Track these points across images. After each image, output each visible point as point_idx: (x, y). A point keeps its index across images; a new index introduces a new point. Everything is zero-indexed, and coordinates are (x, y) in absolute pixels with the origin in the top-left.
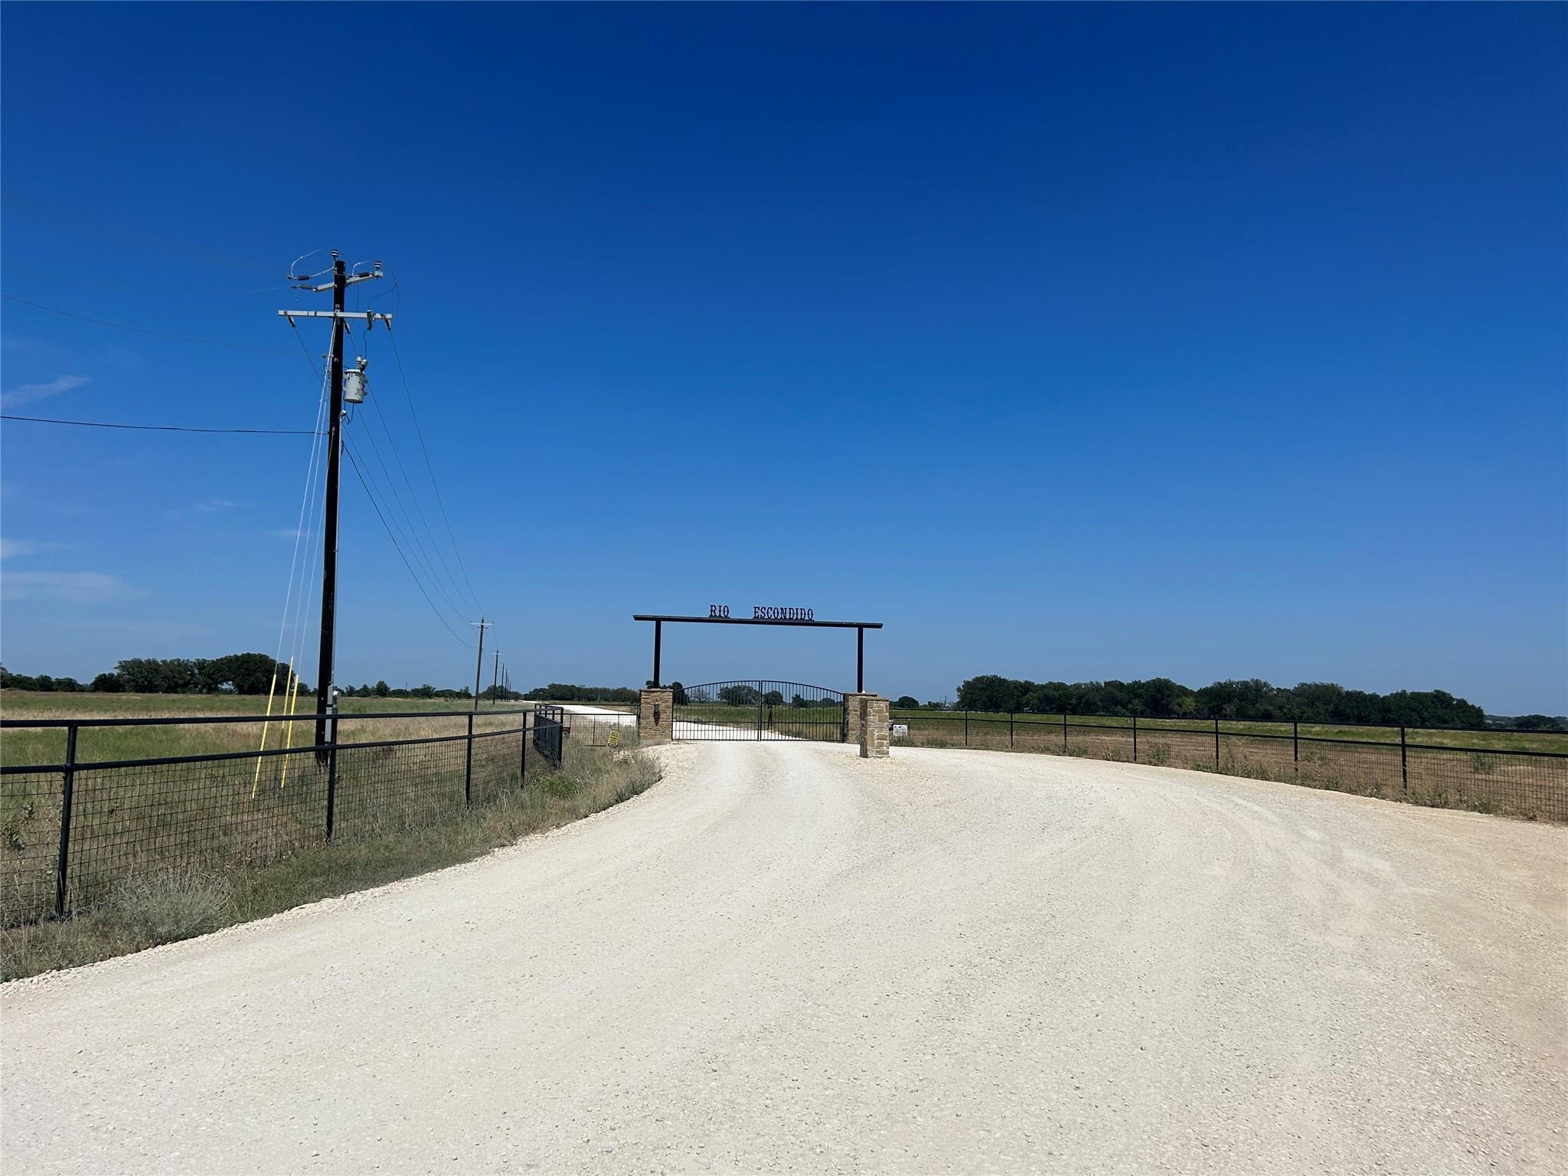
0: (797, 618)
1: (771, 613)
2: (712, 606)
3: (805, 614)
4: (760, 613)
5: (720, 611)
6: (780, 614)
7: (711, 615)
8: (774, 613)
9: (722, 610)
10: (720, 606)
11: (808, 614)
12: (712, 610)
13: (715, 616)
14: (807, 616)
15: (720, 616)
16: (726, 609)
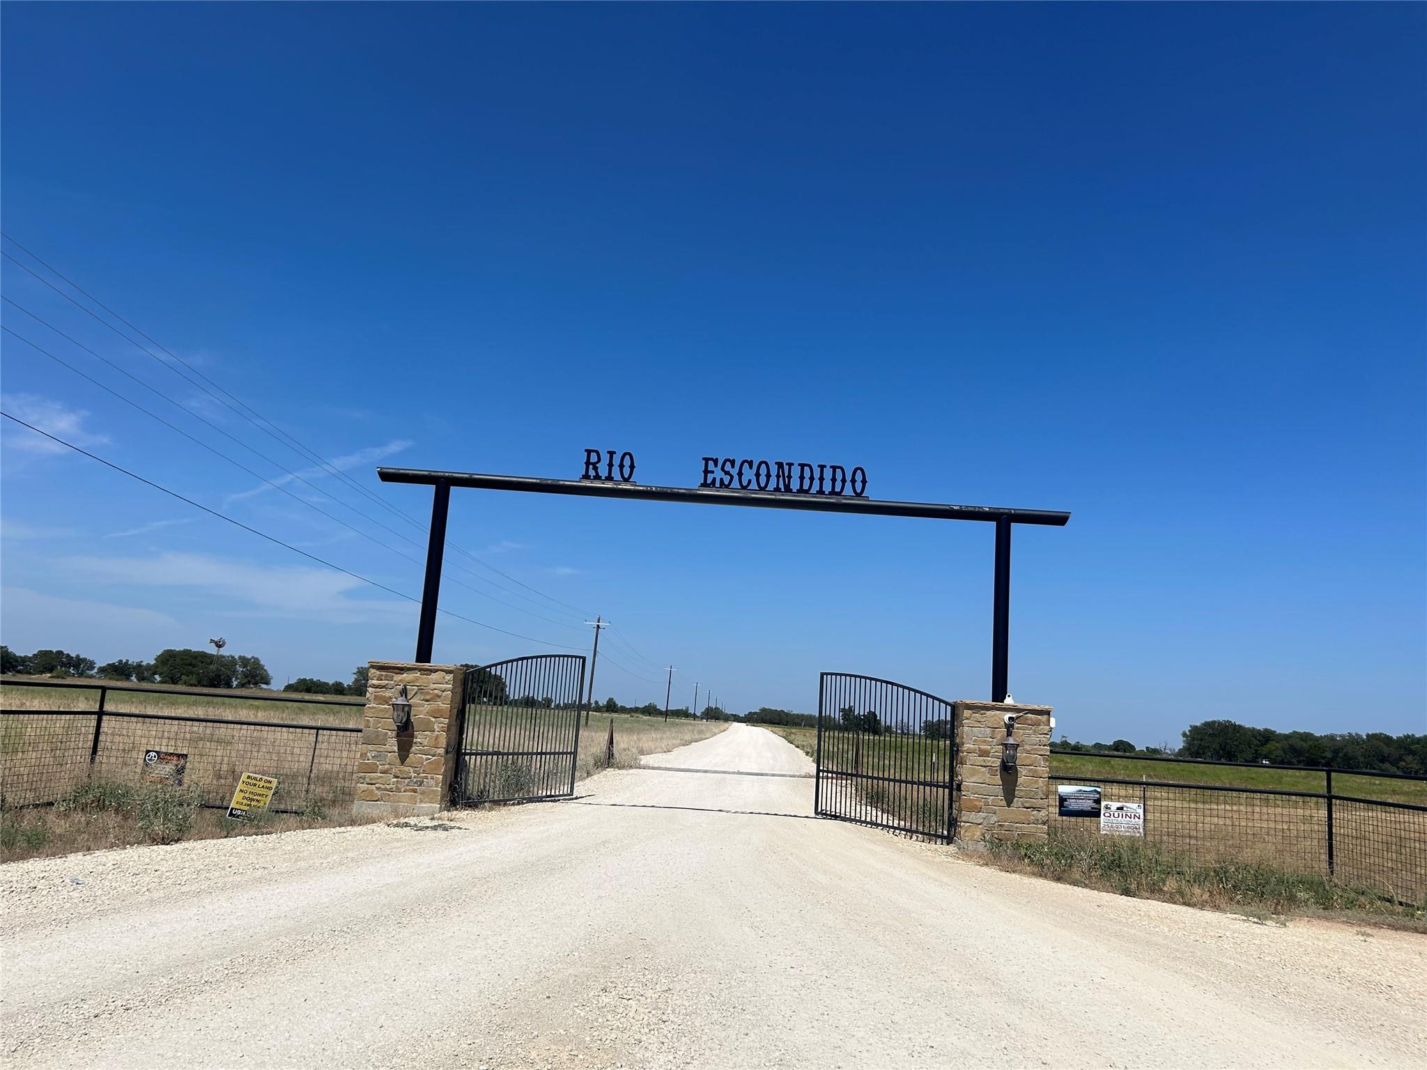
0: (821, 492)
1: (749, 474)
2: (589, 452)
3: (844, 481)
4: (719, 474)
5: (611, 465)
6: (773, 480)
7: (587, 476)
8: (758, 475)
9: (616, 461)
10: (612, 453)
11: (853, 481)
12: (588, 463)
13: (598, 477)
14: (848, 485)
15: (610, 478)
16: (627, 461)
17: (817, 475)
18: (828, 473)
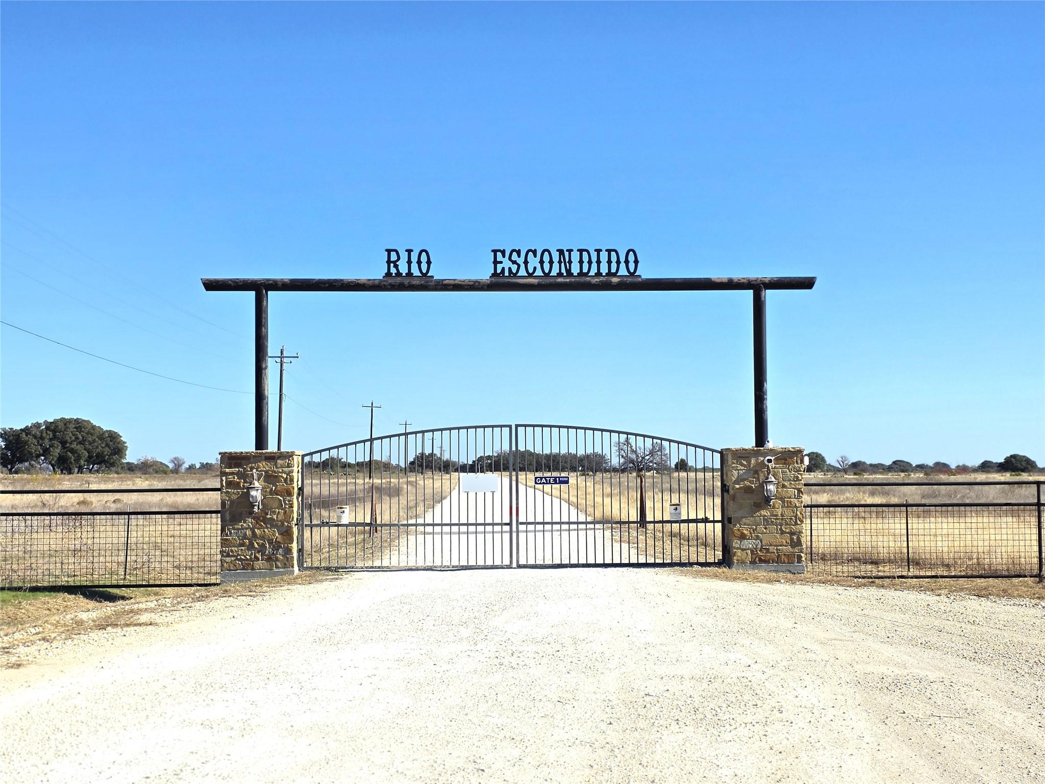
0: (599, 274)
1: (534, 262)
2: (389, 251)
3: (618, 262)
4: (507, 264)
5: (409, 262)
6: (556, 266)
7: (388, 274)
8: (542, 262)
9: (414, 258)
10: (409, 251)
11: (627, 262)
12: (389, 262)
13: (399, 274)
14: (623, 265)
15: (409, 274)
16: (424, 258)
17: (594, 259)
18: (604, 256)
